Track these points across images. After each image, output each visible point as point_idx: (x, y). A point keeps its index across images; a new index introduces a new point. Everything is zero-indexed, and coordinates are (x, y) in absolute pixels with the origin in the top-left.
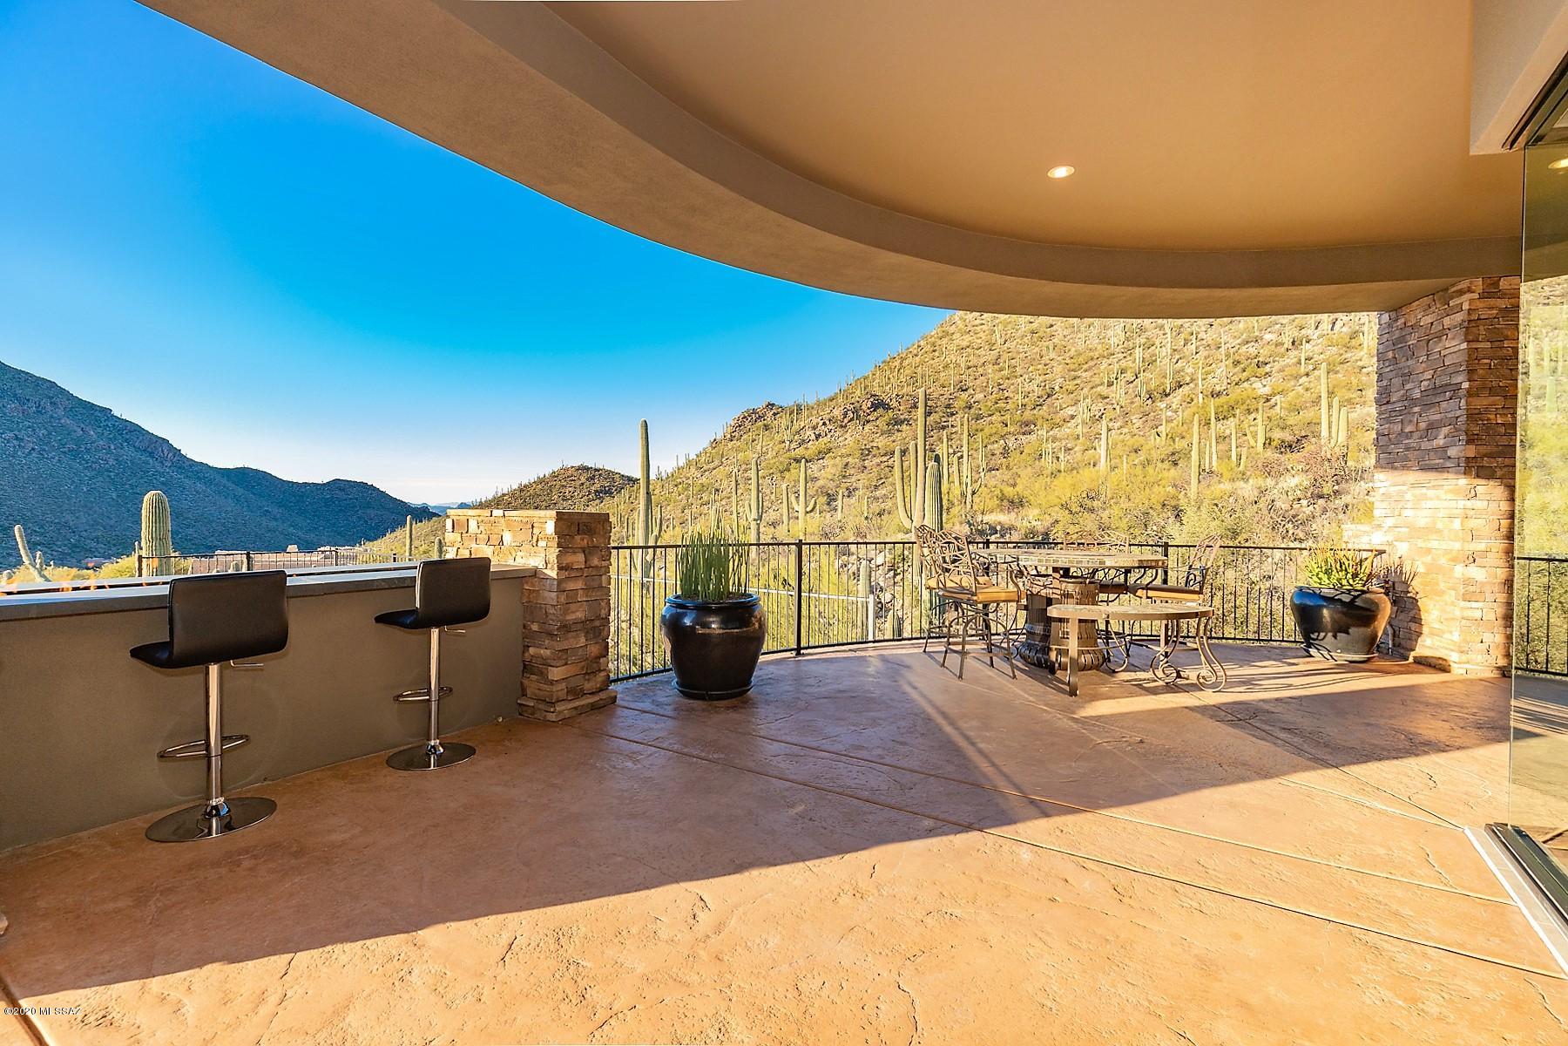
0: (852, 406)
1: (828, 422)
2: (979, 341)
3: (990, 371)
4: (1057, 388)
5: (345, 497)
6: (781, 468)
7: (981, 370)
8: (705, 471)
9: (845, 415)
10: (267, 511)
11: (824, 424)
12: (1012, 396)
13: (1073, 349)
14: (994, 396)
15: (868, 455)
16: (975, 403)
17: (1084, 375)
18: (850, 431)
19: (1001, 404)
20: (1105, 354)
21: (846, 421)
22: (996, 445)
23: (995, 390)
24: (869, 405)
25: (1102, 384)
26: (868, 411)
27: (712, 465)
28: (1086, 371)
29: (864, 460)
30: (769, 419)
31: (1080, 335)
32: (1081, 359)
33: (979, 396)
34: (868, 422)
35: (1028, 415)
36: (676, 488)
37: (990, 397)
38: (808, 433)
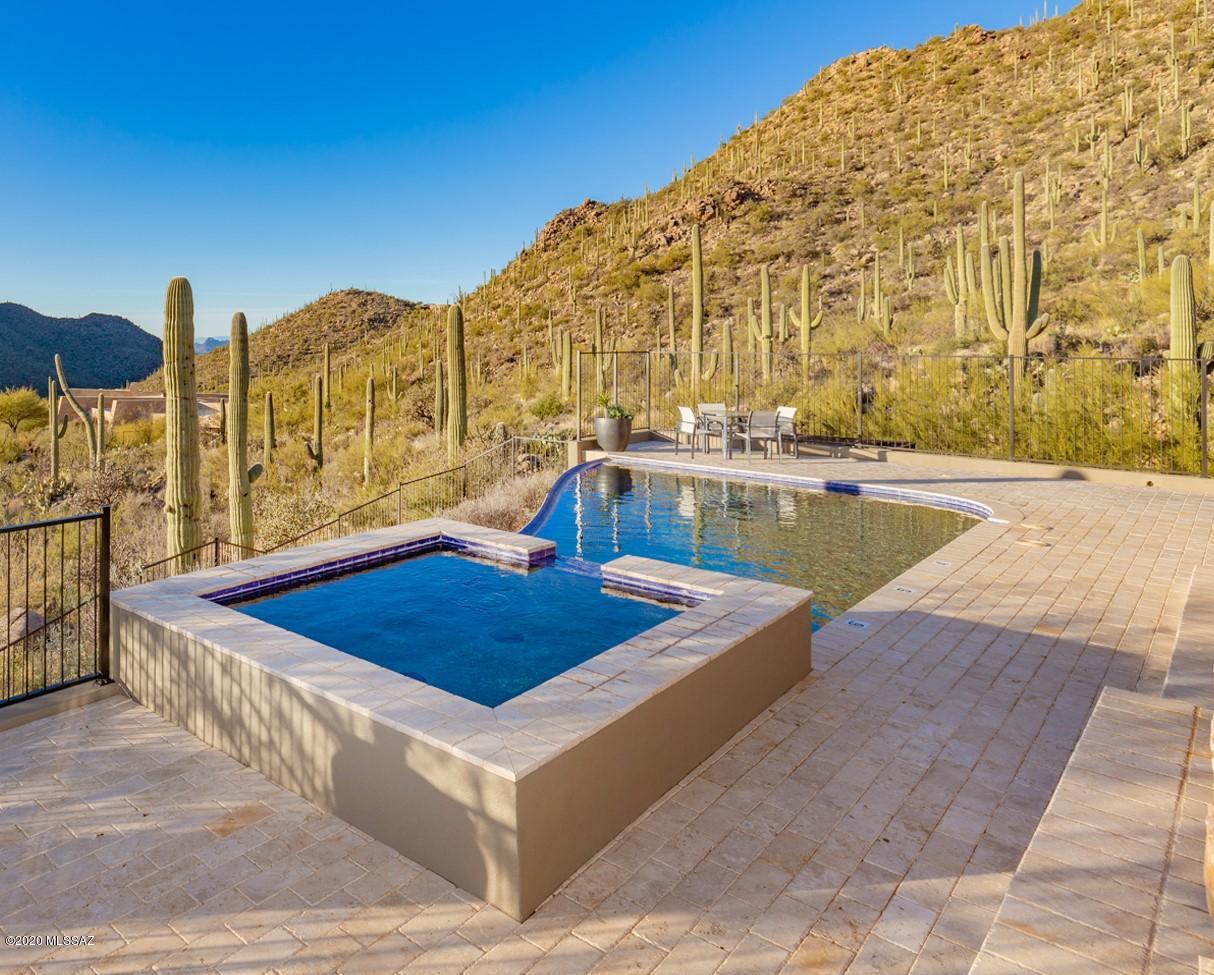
0: (711, 199)
1: (680, 222)
2: (869, 101)
3: (891, 140)
4: (999, 158)
5: (100, 333)
6: (628, 282)
7: (878, 140)
8: (528, 290)
9: (703, 211)
10: (30, 350)
11: (676, 224)
12: (930, 172)
13: (1015, 102)
14: (904, 175)
15: (739, 262)
16: (877, 185)
17: (1039, 137)
18: (710, 231)
19: (916, 185)
20: (1069, 104)
21: (704, 218)
22: (919, 242)
23: (906, 165)
24: (734, 196)
25: (1070, 148)
26: (733, 204)
27: (535, 283)
28: (1041, 131)
29: (735, 269)
30: (591, 221)
31: (1022, 81)
32: (1031, 115)
33: (883, 176)
34: (734, 218)
35: (961, 198)
36: (494, 313)
37: (899, 177)
38: (656, 236)
